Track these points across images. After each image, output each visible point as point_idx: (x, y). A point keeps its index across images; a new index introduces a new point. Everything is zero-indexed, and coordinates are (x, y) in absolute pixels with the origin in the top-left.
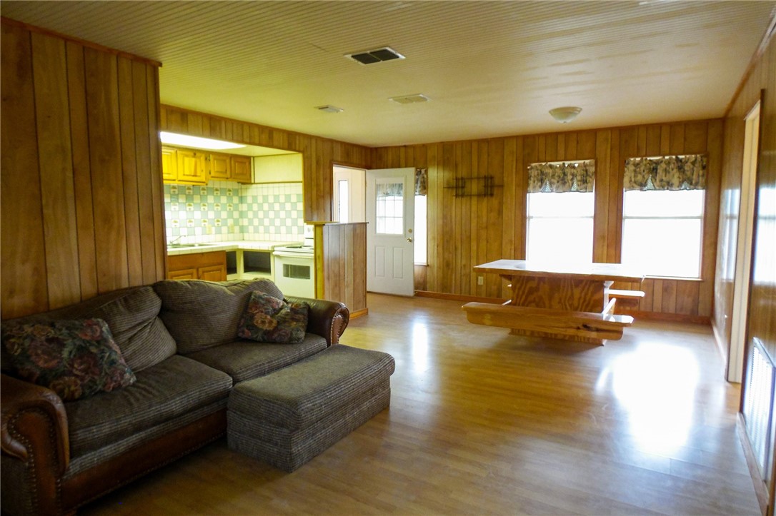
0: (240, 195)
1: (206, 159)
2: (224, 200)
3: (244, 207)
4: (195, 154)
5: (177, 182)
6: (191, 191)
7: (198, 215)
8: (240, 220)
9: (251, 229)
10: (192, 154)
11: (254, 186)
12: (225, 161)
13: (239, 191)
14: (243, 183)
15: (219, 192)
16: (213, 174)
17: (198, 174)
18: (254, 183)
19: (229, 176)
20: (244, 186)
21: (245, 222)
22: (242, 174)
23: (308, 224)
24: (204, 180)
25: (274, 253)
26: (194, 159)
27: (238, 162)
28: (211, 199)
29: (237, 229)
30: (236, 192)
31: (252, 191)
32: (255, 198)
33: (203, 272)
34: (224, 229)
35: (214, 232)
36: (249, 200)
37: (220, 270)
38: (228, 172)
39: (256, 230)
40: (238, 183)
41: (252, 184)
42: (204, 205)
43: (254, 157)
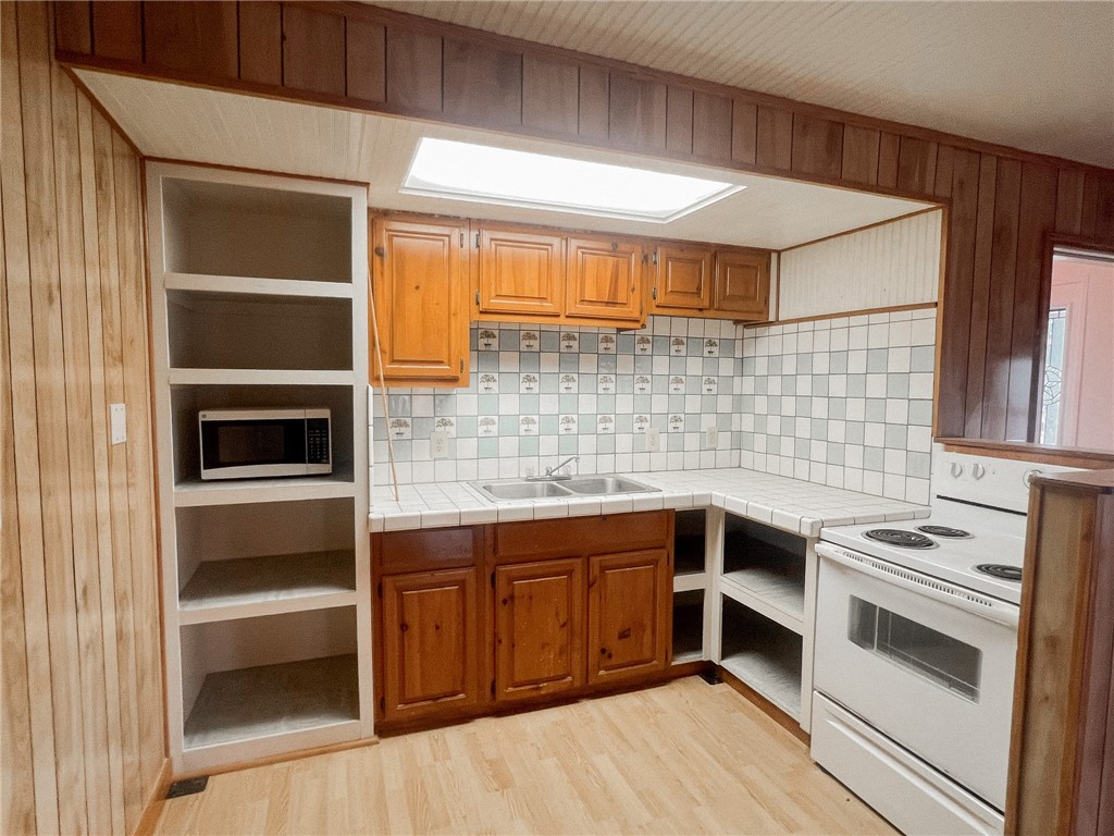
0: (738, 354)
1: (646, 258)
2: (694, 366)
3: (748, 385)
4: (615, 246)
5: (562, 320)
6: (612, 346)
7: (624, 404)
8: (736, 417)
9: (760, 442)
10: (607, 246)
11: (774, 329)
12: (697, 262)
13: (738, 343)
14: (748, 324)
15: (683, 348)
16: (661, 299)
17: (621, 298)
18: (777, 322)
19: (706, 303)
20: (749, 332)
21: (747, 423)
22: (745, 298)
23: (949, 446)
24: (636, 315)
25: (821, 548)
26: (611, 260)
27: (733, 266)
28: (661, 364)
29: (724, 440)
30: (729, 345)
31: (769, 342)
32: (775, 360)
33: (603, 569)
34: (692, 441)
35: (663, 448)
36: (761, 367)
37: (655, 562)
38: (704, 293)
39: (773, 450)
40: (737, 322)
41: (770, 324)
42: (645, 381)
43: (779, 253)
